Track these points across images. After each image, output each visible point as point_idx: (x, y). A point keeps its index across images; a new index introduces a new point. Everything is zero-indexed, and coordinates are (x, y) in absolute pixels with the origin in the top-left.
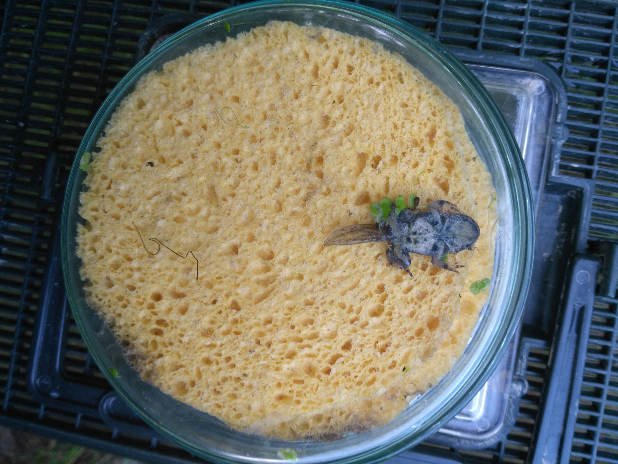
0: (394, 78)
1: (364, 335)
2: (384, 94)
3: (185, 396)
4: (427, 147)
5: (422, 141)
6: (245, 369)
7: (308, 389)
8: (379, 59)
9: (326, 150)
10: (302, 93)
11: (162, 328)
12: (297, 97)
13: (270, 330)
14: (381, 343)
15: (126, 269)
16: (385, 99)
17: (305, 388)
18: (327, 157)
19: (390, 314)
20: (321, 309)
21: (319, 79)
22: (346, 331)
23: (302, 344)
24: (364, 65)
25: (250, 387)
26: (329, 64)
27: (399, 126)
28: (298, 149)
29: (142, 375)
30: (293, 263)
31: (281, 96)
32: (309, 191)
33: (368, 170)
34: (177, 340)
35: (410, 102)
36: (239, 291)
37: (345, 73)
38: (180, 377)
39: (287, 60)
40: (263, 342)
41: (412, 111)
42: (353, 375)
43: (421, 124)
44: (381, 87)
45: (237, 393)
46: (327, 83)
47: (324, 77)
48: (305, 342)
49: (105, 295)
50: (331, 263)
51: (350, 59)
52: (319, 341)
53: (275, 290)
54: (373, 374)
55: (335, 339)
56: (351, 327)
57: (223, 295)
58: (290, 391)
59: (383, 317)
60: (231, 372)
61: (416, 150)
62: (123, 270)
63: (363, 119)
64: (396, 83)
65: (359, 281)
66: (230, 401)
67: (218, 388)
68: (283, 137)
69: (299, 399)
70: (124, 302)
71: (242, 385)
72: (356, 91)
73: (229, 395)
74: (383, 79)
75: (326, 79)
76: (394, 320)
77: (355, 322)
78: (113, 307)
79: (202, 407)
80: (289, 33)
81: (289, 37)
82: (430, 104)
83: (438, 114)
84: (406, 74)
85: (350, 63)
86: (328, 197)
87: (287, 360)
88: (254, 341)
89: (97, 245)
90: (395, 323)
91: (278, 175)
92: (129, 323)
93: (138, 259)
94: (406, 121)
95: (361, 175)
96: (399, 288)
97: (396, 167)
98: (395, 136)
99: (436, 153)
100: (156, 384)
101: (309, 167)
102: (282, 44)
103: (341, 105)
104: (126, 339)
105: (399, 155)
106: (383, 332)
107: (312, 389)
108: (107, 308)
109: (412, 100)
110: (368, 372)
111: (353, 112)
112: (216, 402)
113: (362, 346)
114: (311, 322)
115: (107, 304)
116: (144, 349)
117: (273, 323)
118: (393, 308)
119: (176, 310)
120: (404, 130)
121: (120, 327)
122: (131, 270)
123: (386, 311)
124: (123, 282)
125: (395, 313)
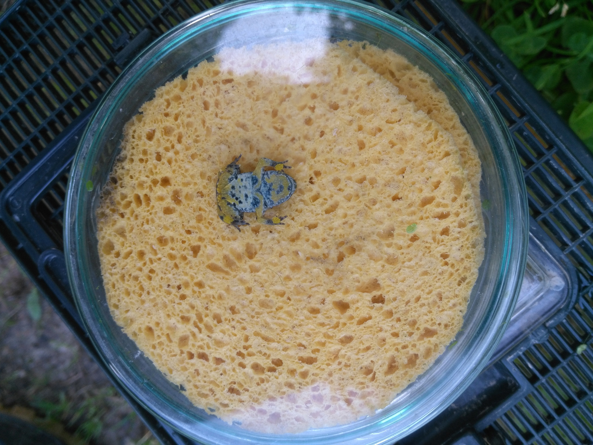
0: (459, 275)
1: (234, 370)
2: (440, 274)
3: (105, 255)
4: (415, 337)
5: (418, 329)
6: (153, 290)
7: (168, 349)
8: (469, 252)
9: (364, 251)
10: (401, 202)
11: (144, 203)
12: (396, 198)
13: (194, 292)
14: (236, 386)
15: (171, 142)
16: (436, 277)
17: (168, 346)
18: (358, 255)
19: (263, 381)
20: (233, 323)
21: (422, 209)
22: (228, 353)
23: (199, 324)
24: (457, 242)
25: (143, 302)
26: (440, 210)
27: (420, 303)
28: (352, 226)
29: (99, 211)
30: (256, 278)
31: (387, 184)
32: (322, 256)
33: (368, 297)
34: (142, 221)
35: (446, 301)
36: (209, 247)
37: (440, 229)
38: (117, 241)
39: (423, 170)
40: (182, 292)
41: (439, 307)
42: (199, 378)
43: (432, 320)
44: (445, 268)
45: (132, 294)
46: (422, 219)
47: (426, 213)
48: (201, 326)
49: (140, 138)
50: (274, 309)
51: (455, 227)
52: (208, 336)
53: (227, 277)
54: (210, 393)
55: (217, 348)
56: (234, 355)
57: (198, 235)
58: (159, 336)
59: (257, 377)
60: (144, 280)
61: (407, 328)
62: (168, 140)
63: (408, 268)
64: (456, 280)
65: (273, 341)
66: (123, 293)
67: (127, 277)
68: (353, 207)
69: (157, 346)
70: (144, 158)
71: (140, 295)
72: (429, 248)
73: (127, 290)
74: (453, 265)
75: (425, 215)
76: (259, 387)
77: (240, 357)
78: (134, 151)
79: (105, 273)
80: (448, 157)
81: (445, 160)
82: (453, 319)
83: (449, 330)
84: (468, 283)
85: (451, 229)
86: (326, 276)
87: (180, 319)
88: (178, 284)
89: (173, 104)
90: (258, 389)
91: (320, 222)
92: (131, 173)
93: (183, 147)
94: (427, 307)
95: (360, 293)
96: (286, 378)
97: (384, 320)
98: (409, 304)
99: (414, 346)
100: (100, 225)
101: (342, 244)
102: (435, 157)
103: (409, 242)
104: (118, 180)
105: (395, 316)
106: (245, 383)
107: (171, 352)
108: (131, 147)
109: (449, 302)
110: (208, 388)
111: (409, 256)
112: (115, 283)
113: (225, 372)
114: (219, 321)
115: (134, 145)
116: (118, 198)
117: (200, 290)
118: (268, 381)
119: (164, 204)
120: (419, 308)
121: (123, 168)
122: (173, 147)
123: (263, 376)
124: (159, 146)
125: (265, 385)
